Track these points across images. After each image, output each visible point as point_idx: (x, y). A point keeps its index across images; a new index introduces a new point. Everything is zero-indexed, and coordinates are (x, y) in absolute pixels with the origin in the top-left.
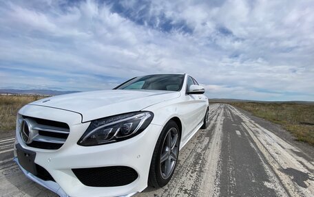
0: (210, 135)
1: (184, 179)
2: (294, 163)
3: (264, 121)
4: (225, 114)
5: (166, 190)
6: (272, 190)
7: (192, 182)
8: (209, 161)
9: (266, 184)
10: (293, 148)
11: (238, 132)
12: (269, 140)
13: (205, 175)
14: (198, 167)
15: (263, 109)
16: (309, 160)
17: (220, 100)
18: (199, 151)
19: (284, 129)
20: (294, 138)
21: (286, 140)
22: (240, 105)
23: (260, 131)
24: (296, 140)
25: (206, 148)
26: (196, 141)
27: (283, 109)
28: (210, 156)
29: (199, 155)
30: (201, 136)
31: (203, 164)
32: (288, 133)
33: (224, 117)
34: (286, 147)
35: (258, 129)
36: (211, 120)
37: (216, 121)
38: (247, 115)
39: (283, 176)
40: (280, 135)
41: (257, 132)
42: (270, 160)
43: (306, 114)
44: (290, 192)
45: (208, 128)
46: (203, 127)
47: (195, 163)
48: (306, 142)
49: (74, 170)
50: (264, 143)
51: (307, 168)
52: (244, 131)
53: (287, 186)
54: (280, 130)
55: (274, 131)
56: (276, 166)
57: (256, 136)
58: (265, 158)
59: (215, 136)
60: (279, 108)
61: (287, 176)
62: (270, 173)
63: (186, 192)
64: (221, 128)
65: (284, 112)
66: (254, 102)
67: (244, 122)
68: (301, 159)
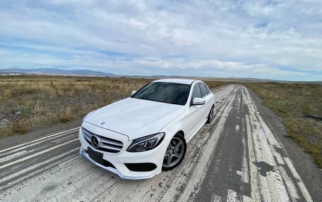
0: (211, 131)
1: (185, 167)
2: (270, 157)
3: (269, 112)
4: (234, 103)
5: (173, 174)
6: (240, 177)
7: (190, 169)
8: (204, 154)
9: (238, 172)
10: (277, 144)
11: (237, 127)
12: (261, 136)
13: (199, 165)
14: (195, 159)
16: (283, 156)
17: (237, 79)
18: (199, 146)
19: (283, 123)
20: (285, 134)
23: (258, 126)
24: (286, 136)
25: (206, 143)
26: (198, 136)
28: (206, 150)
29: (198, 149)
30: (204, 132)
31: (200, 157)
32: (284, 128)
33: (231, 108)
35: (257, 123)
36: (218, 111)
37: (222, 112)
41: (256, 126)
42: (251, 155)
44: (252, 179)
45: (212, 123)
46: (208, 122)
47: (195, 156)
48: (293, 138)
49: (125, 164)
51: (277, 162)
52: (243, 125)
53: (252, 175)
56: (252, 160)
57: (252, 131)
58: (248, 152)
61: (256, 168)
62: (245, 164)
63: (185, 175)
64: (224, 122)
67: (249, 114)
68: (277, 154)
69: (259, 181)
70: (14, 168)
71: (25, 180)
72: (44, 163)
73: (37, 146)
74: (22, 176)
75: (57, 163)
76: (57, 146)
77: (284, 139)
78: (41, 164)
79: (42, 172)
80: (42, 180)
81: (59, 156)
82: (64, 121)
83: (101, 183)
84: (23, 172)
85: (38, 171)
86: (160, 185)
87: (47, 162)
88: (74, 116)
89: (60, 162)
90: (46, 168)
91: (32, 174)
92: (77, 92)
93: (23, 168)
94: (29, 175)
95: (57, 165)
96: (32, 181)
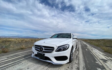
0: (78, 50)
2: (104, 57)
3: (94, 46)
4: (81, 44)
5: (72, 64)
6: (98, 64)
7: (77, 62)
8: (80, 57)
9: (96, 62)
10: (103, 54)
12: (96, 52)
13: (80, 60)
14: (78, 59)
15: (93, 42)
16: (108, 57)
19: (101, 48)
20: (104, 51)
21: (101, 52)
22: (86, 40)
23: (93, 49)
25: (78, 54)
27: (100, 42)
28: (80, 56)
29: (77, 56)
30: (76, 51)
31: (79, 58)
32: (102, 50)
33: (81, 45)
34: (101, 54)
37: (79, 46)
38: (88, 44)
39: (100, 61)
40: (99, 50)
41: (92, 49)
42: (97, 57)
43: (108, 43)
44: (102, 64)
46: (76, 48)
48: (107, 52)
49: (54, 57)
50: (95, 53)
51: (107, 59)
52: (88, 49)
54: (99, 49)
55: (97, 49)
56: (98, 58)
57: (92, 51)
58: (95, 56)
59: (80, 51)
60: (99, 41)
62: (97, 60)
63: (77, 64)
64: (81, 48)
65: (100, 43)
66: (90, 40)
67: (88, 46)
68: (105, 57)
69: (106, 64)
70: (2, 64)
71: (7, 68)
72: (15, 62)
73: (12, 56)
74: (5, 66)
75: (21, 61)
76: (20, 56)
77: (104, 52)
78: (14, 62)
79: (14, 65)
80: (15, 68)
81: (22, 59)
82: (22, 49)
83: (42, 67)
84: (5, 65)
85: (12, 65)
86: (68, 67)
87: (17, 61)
88: (26, 48)
89: (22, 61)
90: (16, 63)
91: (10, 66)
92: (26, 41)
93: (6, 64)
94: (9, 66)
95: (21, 62)
96: (10, 68)
